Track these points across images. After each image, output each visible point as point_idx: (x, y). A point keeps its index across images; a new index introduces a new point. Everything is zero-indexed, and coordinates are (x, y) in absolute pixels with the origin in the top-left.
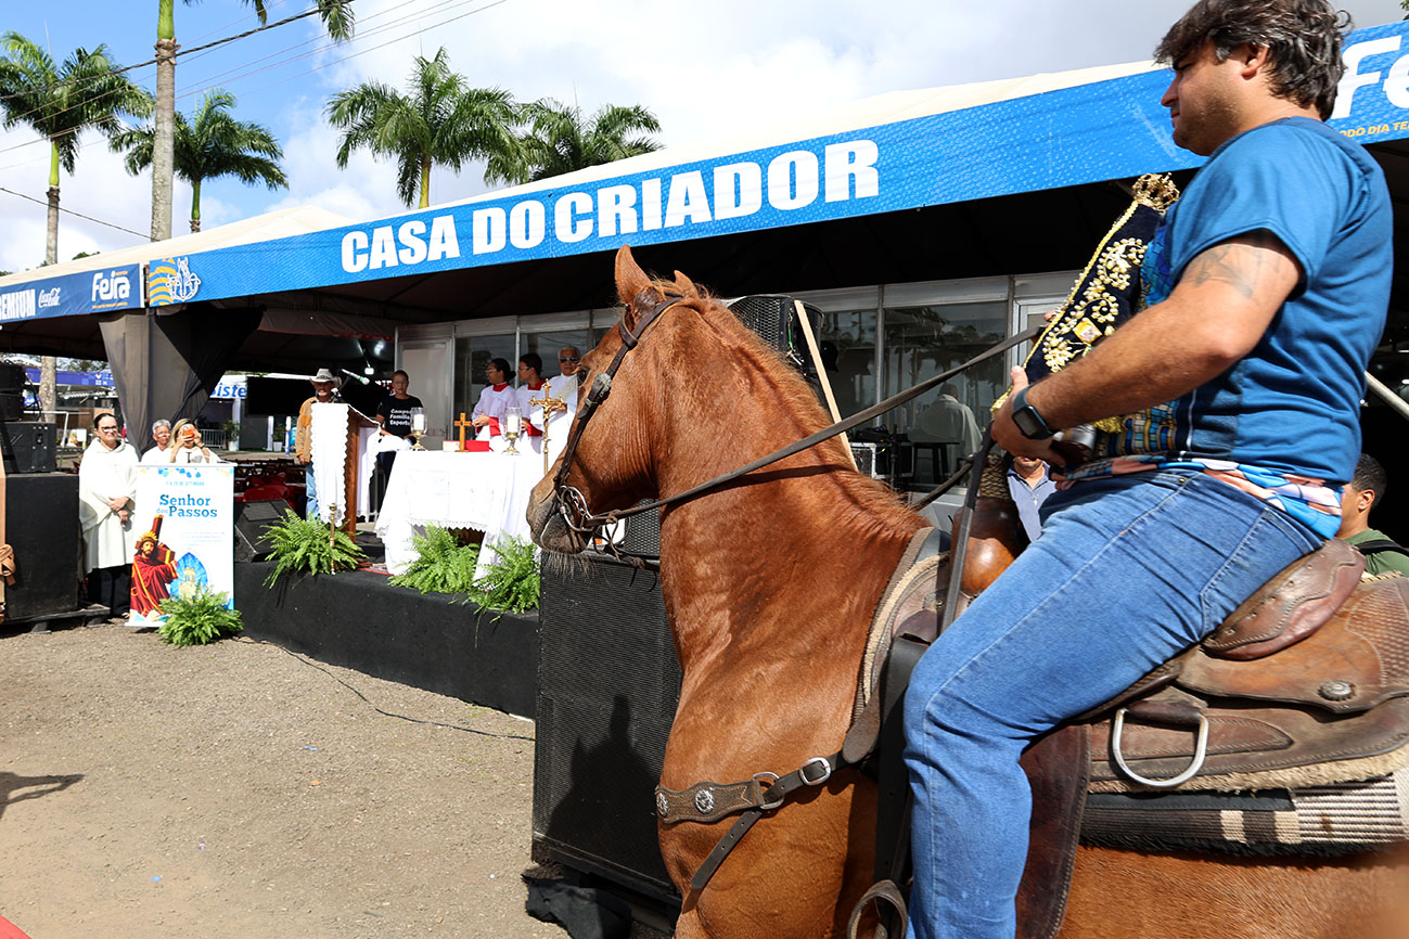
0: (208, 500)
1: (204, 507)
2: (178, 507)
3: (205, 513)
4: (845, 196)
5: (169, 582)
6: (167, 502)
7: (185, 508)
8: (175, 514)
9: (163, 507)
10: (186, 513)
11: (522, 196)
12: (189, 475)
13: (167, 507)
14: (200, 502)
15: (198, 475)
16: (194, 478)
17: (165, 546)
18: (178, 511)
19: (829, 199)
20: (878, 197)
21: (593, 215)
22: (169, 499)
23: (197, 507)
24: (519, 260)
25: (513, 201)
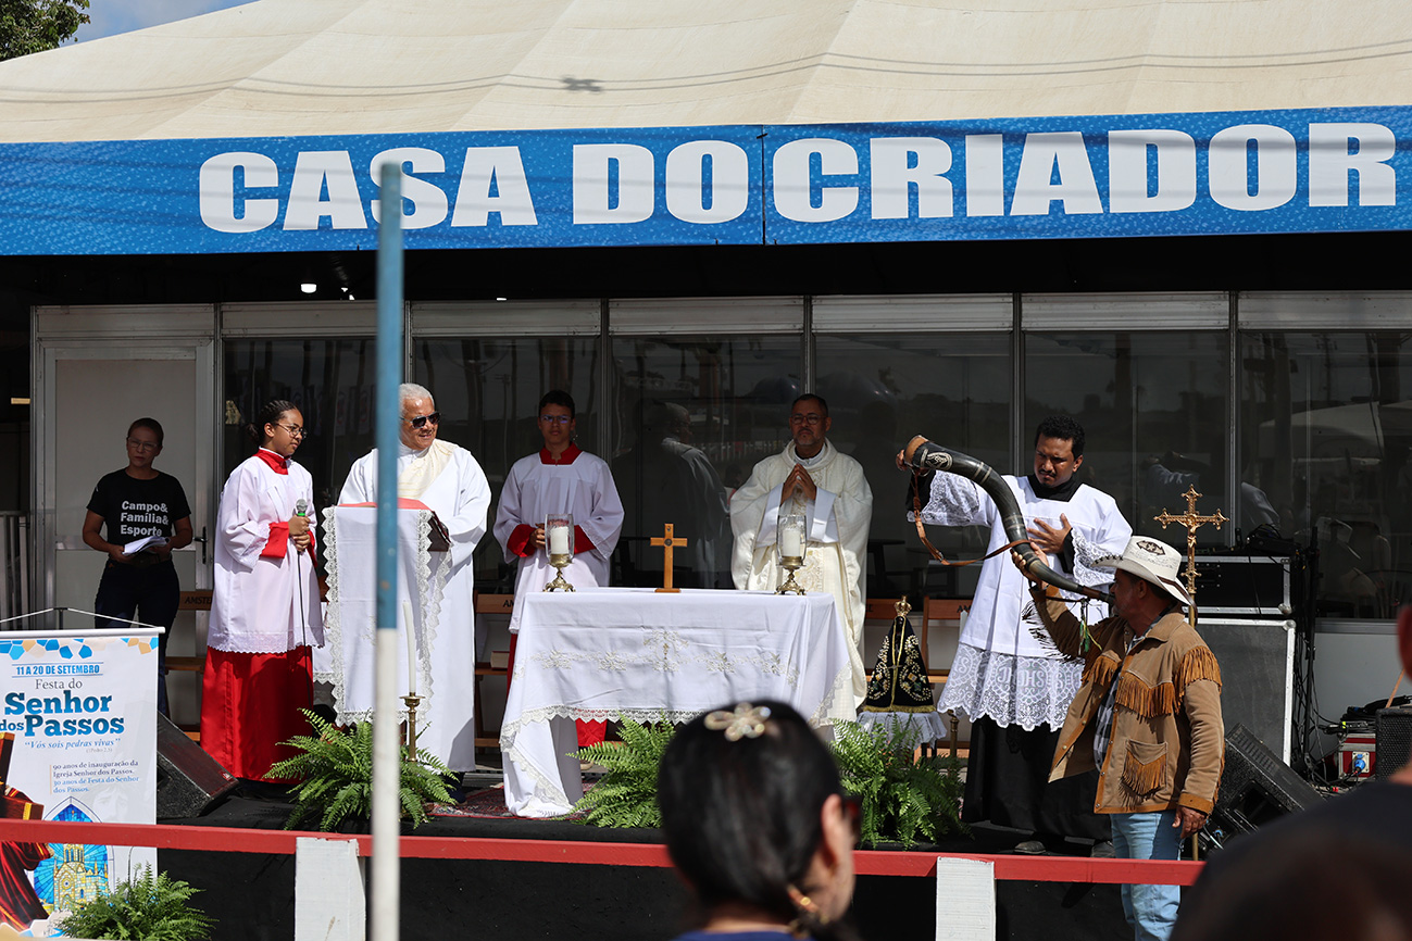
0: (106, 700)
1: (98, 714)
2: (46, 717)
3: (102, 726)
4: (1342, 201)
5: (33, 868)
6: (20, 707)
7: (61, 718)
8: (39, 731)
9: (13, 719)
10: (62, 728)
11: (693, 129)
12: (66, 652)
13: (21, 718)
14: (91, 704)
15: (86, 652)
16: (76, 659)
17: (20, 795)
18: (44, 726)
19: (1314, 202)
20: (1394, 208)
21: (861, 181)
22: (24, 703)
23: (85, 715)
24: (685, 242)
25: (672, 137)
